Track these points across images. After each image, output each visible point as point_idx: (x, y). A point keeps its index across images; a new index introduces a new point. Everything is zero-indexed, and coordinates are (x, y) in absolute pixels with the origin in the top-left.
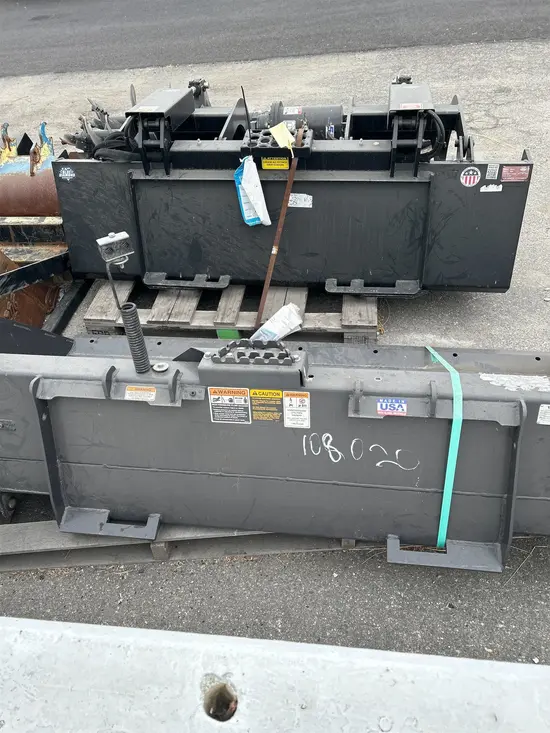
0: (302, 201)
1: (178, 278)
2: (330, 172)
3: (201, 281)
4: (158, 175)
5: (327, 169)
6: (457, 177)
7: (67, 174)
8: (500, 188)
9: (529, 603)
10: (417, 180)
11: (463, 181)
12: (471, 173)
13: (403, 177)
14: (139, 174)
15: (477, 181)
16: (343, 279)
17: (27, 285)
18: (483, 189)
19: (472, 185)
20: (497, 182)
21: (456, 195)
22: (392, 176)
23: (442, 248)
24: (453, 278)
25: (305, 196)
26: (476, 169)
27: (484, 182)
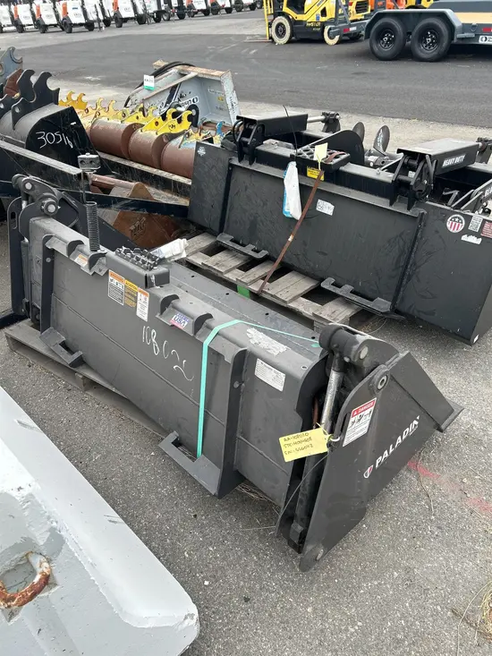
0: (326, 208)
1: (238, 243)
2: (350, 190)
3: (249, 250)
4: (245, 164)
5: (349, 187)
6: (444, 221)
7: (202, 151)
8: (478, 241)
9: (246, 552)
10: (408, 213)
11: (448, 226)
12: (457, 220)
13: (400, 208)
14: (235, 162)
15: (461, 229)
16: (339, 281)
17: (146, 212)
18: (464, 238)
19: (455, 231)
20: (477, 235)
21: (440, 237)
22: (391, 204)
23: (419, 281)
24: (422, 312)
25: (329, 204)
26: (462, 218)
27: (466, 231)
